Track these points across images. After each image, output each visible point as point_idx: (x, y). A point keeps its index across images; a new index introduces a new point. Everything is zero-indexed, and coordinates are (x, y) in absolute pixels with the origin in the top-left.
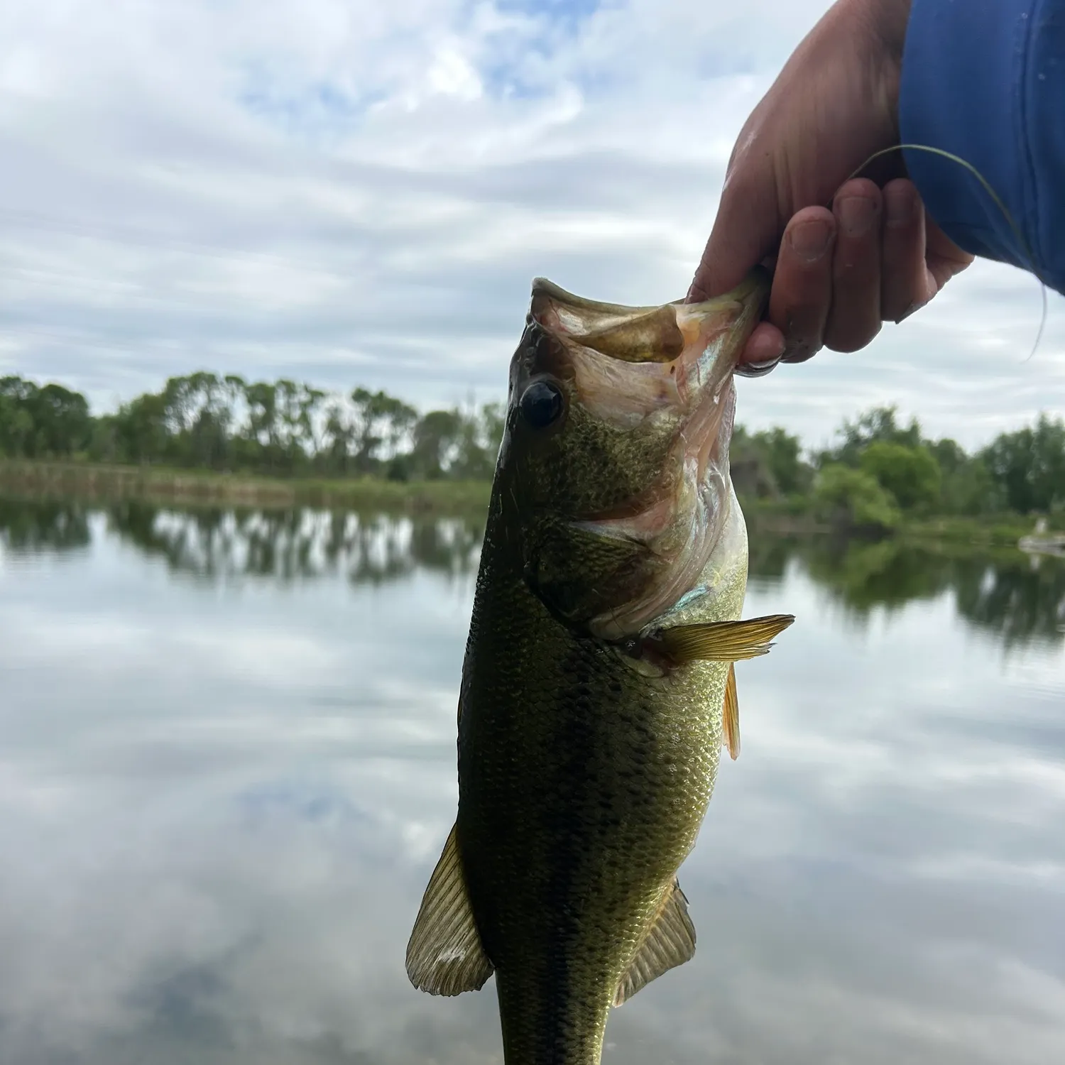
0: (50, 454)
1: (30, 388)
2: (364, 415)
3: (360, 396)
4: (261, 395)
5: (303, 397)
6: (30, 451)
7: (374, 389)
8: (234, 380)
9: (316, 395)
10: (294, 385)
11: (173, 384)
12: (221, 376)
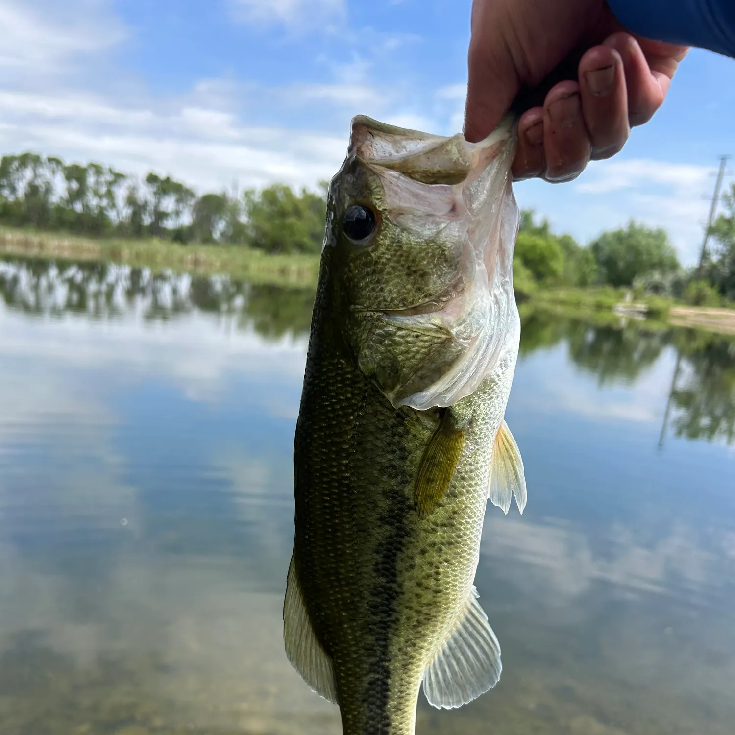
2: (155, 193)
3: (152, 179)
4: (75, 173)
5: (109, 178)
7: (162, 176)
8: (55, 161)
9: (118, 177)
11: (6, 161)
12: (44, 157)
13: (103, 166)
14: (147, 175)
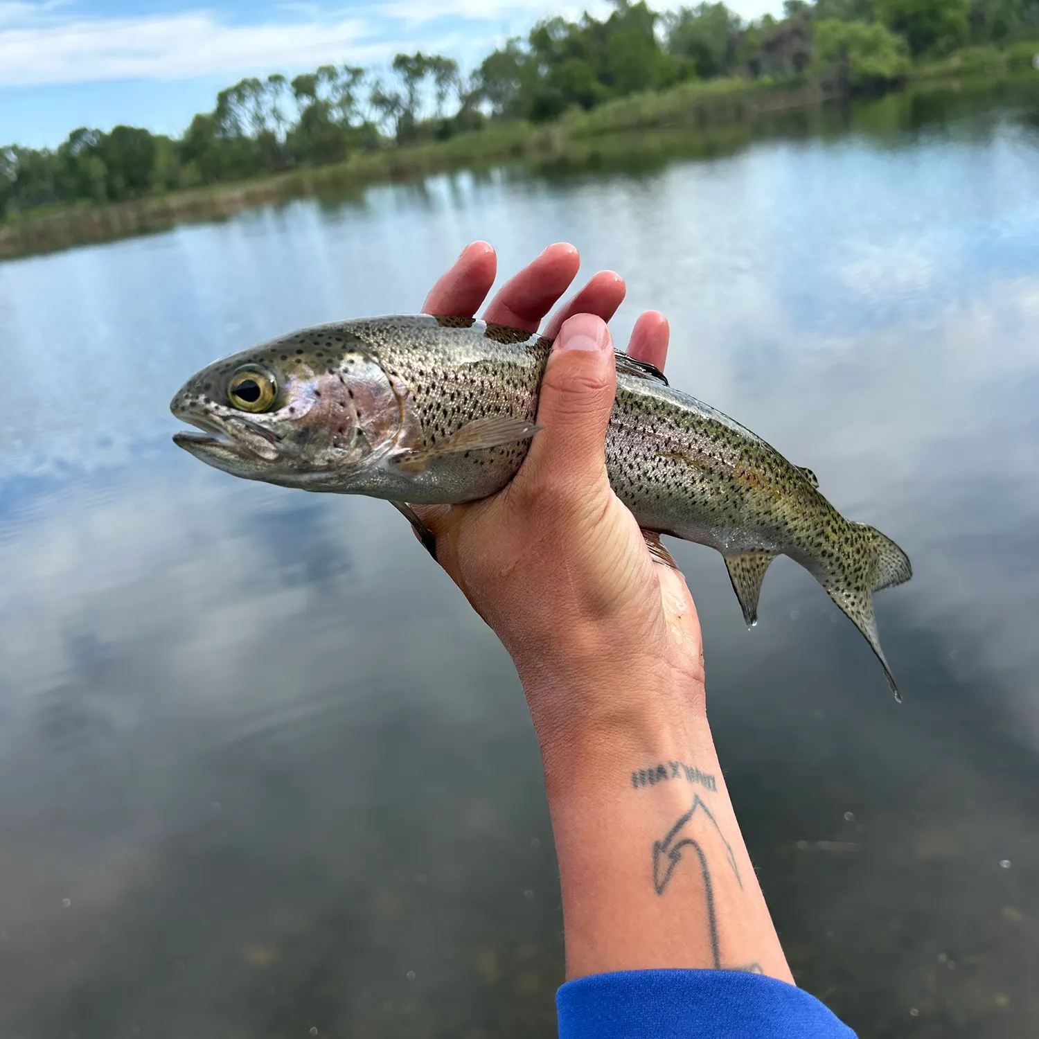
0: (132, 193)
1: (98, 136)
2: (406, 80)
3: (401, 62)
4: (304, 86)
5: (345, 78)
6: (113, 196)
7: (410, 52)
8: (276, 79)
9: (356, 73)
10: (333, 68)
11: (223, 98)
12: (263, 78)
13: (335, 65)
14: (393, 58)
